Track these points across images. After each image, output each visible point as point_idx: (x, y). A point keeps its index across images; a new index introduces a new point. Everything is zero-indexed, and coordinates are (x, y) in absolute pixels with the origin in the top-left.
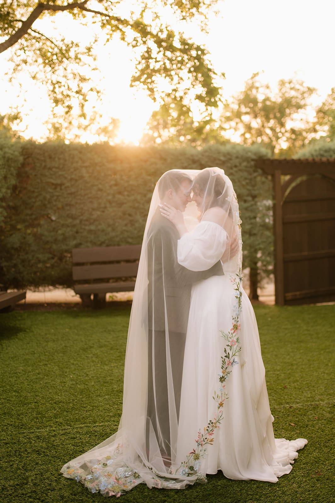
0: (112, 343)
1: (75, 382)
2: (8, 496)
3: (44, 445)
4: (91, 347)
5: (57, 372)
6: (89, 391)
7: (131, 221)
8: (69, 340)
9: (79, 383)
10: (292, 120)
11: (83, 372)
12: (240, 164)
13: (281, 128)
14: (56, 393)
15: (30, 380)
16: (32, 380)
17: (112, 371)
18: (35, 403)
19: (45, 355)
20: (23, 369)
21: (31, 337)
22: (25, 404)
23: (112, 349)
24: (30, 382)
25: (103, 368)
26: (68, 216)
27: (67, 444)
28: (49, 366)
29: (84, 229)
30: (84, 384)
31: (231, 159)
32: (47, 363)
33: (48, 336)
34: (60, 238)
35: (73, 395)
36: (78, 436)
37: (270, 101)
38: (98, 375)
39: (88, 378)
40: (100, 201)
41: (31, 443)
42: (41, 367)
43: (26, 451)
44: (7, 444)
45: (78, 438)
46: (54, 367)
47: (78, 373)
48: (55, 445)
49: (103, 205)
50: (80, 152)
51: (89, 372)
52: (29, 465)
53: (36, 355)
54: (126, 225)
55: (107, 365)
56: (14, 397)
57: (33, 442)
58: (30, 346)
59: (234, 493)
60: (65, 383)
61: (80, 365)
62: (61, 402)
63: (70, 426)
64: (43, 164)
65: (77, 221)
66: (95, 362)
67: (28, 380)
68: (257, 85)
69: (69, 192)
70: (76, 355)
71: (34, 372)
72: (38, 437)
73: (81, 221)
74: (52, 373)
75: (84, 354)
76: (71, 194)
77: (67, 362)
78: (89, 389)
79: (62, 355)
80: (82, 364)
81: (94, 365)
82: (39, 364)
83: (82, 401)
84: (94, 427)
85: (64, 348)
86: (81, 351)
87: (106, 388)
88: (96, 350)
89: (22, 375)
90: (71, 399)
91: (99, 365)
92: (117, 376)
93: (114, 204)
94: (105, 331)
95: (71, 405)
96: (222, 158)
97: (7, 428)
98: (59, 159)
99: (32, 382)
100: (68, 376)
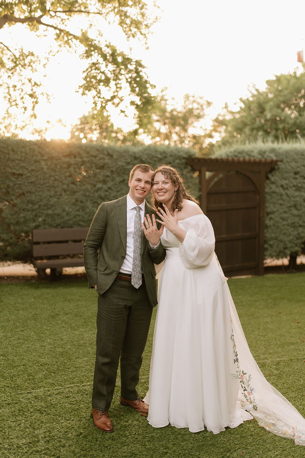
0: (75, 310)
1: (53, 346)
2: (24, 454)
3: (43, 404)
4: (58, 315)
5: (35, 337)
6: (68, 354)
7: (82, 207)
8: (37, 308)
9: (57, 346)
10: (194, 127)
11: (58, 337)
12: (174, 161)
13: (184, 134)
14: (39, 356)
15: (13, 345)
16: (15, 345)
17: (83, 336)
18: (23, 365)
19: (19, 322)
20: (3, 335)
21: (2, 306)
22: (14, 367)
23: (76, 315)
24: (13, 347)
25: (74, 333)
26: (28, 201)
27: (63, 403)
28: (25, 331)
29: (43, 213)
30: (61, 347)
31: (166, 157)
32: (23, 329)
33: (17, 305)
34: (22, 220)
35: (55, 358)
36: (71, 395)
37: (176, 111)
38: (71, 339)
39: (64, 342)
40: (57, 189)
41: (31, 403)
42: (19, 332)
43: (29, 410)
44: (9, 404)
45: (71, 397)
46: (30, 332)
47: (54, 338)
48: (53, 404)
49: (59, 193)
50: (39, 147)
51: (63, 336)
52: (35, 423)
53: (11, 322)
54: (78, 210)
55: (77, 330)
56: (3, 361)
57: (33, 402)
58: (3, 314)
59: (223, 443)
60: (44, 346)
61: (53, 331)
62: (46, 364)
63: (62, 386)
64: (7, 156)
65: (37, 207)
66: (66, 328)
67: (10, 345)
68: (166, 97)
69: (30, 181)
70: (46, 321)
71: (14, 338)
72: (36, 397)
73: (40, 206)
74: (31, 338)
75: (54, 321)
76: (31, 183)
77: (40, 328)
78: (67, 352)
79: (34, 322)
80: (55, 330)
81: (65, 330)
82: (16, 330)
83: (64, 363)
84: (83, 386)
85: (35, 315)
86: (50, 318)
87: (82, 351)
88: (63, 317)
89: (4, 341)
90: (54, 361)
91: (70, 330)
92: (88, 340)
93: (68, 193)
94: (66, 300)
95: (56, 366)
96: (159, 156)
97: (4, 390)
98: (21, 152)
99: (14, 347)
100: (45, 340)
